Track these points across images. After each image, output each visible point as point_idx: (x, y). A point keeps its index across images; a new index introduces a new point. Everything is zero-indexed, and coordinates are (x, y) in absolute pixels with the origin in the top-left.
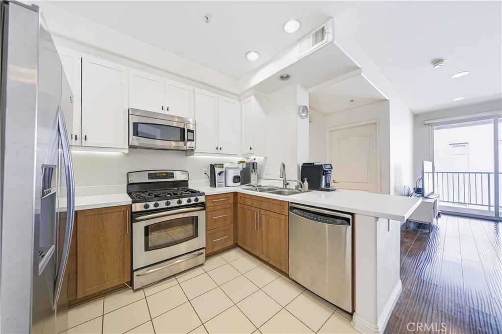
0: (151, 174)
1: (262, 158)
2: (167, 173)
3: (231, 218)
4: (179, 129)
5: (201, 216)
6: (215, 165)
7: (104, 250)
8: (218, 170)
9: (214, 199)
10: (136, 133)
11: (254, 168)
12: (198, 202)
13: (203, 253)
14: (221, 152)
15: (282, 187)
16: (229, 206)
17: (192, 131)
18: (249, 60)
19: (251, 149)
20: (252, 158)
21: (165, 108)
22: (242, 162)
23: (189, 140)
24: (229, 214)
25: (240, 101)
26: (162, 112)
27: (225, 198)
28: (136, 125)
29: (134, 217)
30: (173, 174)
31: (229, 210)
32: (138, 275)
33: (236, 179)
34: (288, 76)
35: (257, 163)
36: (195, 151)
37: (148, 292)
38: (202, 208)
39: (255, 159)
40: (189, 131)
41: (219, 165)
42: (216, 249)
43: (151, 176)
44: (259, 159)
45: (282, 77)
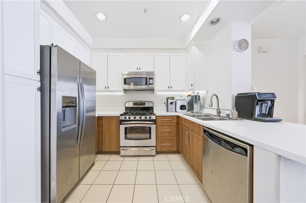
0: (134, 103)
1: (205, 92)
2: (142, 103)
3: (175, 133)
4: (145, 78)
5: (153, 127)
6: (168, 98)
7: (111, 134)
8: (170, 101)
9: (162, 119)
10: (125, 83)
11: (196, 100)
12: (151, 119)
13: (154, 149)
14: (172, 89)
15: (216, 115)
16: (173, 124)
17: (152, 79)
18: (182, 21)
19: (192, 85)
20: (196, 92)
21: (139, 68)
22: (189, 96)
23: (150, 84)
24: (174, 130)
25: (187, 52)
26: (137, 71)
27: (170, 119)
28: (125, 79)
29: (121, 122)
30: (145, 103)
31: (173, 127)
32: (122, 149)
33: (183, 107)
34: (218, 20)
35: (199, 96)
36: (155, 90)
37: (126, 159)
38: (154, 123)
39: (198, 93)
40: (150, 79)
41: (171, 98)
42: (163, 150)
43: (134, 104)
44: (202, 93)
45: (212, 22)
